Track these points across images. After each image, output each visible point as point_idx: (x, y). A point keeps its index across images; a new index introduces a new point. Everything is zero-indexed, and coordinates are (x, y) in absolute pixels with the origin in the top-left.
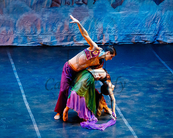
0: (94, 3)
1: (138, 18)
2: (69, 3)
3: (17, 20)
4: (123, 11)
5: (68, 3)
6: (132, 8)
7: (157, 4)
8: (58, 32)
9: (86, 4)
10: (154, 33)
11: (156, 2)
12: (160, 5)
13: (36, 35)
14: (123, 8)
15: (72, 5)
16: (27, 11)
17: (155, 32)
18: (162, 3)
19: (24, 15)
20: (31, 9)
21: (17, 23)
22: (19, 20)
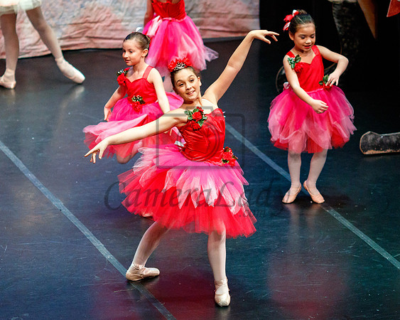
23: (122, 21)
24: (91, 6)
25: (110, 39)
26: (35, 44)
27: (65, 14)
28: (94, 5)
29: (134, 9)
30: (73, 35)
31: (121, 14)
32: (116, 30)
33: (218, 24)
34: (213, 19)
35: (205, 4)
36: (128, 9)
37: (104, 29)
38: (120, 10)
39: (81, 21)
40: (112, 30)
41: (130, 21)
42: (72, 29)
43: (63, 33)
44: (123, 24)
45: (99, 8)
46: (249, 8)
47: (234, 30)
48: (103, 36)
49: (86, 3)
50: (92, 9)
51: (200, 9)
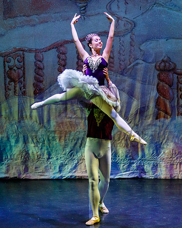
8: (166, 157)
13: (134, 161)
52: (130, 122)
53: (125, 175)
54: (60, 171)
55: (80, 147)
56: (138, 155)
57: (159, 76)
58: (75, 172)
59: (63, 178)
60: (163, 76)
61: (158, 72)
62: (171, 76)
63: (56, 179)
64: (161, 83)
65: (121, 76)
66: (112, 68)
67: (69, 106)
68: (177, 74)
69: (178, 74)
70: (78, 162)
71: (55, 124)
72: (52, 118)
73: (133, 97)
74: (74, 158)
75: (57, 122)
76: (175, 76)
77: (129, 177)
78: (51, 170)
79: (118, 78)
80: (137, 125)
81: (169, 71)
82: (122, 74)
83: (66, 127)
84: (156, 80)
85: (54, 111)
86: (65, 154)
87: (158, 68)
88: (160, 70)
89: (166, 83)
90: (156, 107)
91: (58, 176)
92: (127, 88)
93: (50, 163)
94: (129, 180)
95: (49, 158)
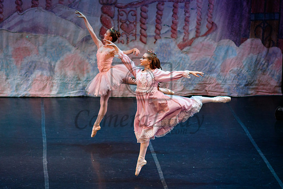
0: (155, 43)
1: (211, 63)
2: (123, 42)
3: (57, 61)
4: (193, 52)
5: (121, 42)
6: (205, 49)
7: (236, 45)
9: (145, 43)
10: (232, 82)
11: (235, 43)
12: (240, 46)
13: (81, 82)
14: (192, 50)
15: (127, 44)
16: (70, 51)
17: (234, 81)
18: (243, 44)
19: (65, 56)
20: (74, 49)
21: (57, 66)
22: (58, 62)
23: (221, 84)
24: (207, 76)
25: (215, 92)
26: (181, 91)
27: (196, 79)
28: (209, 77)
29: (226, 80)
30: (199, 89)
31: (221, 81)
32: (218, 88)
33: (263, 89)
34: (262, 87)
35: (259, 80)
36: (223, 80)
37: (213, 87)
38: (220, 79)
39: (203, 83)
40: (216, 88)
41: (224, 85)
42: (198, 86)
43: (194, 87)
44: (221, 85)
45: (211, 78)
46: (277, 83)
47: (271, 92)
48: (212, 90)
49: (205, 75)
50: (208, 78)
51: (257, 82)
52: (77, 49)
53: (73, 94)
54: (17, 90)
55: (34, 69)
56: (84, 76)
57: (102, 9)
58: (29, 91)
59: (19, 96)
60: (105, 9)
61: (102, 6)
62: (113, 9)
63: (12, 97)
64: (104, 15)
65: (70, 9)
66: (62, 2)
67: (24, 34)
68: (117, 7)
69: (119, 7)
70: (32, 83)
71: (12, 49)
72: (10, 44)
73: (80, 26)
74: (29, 78)
75: (14, 48)
76: (116, 9)
77: (76, 95)
78: (9, 89)
79: (67, 10)
80: (84, 51)
81: (111, 4)
82: (70, 7)
83: (22, 52)
84: (100, 13)
85: (12, 38)
86: (21, 75)
87: (101, 2)
88: (104, 4)
89: (109, 15)
90: (100, 36)
91: (14, 94)
92: (75, 19)
93: (8, 83)
94: (76, 98)
95: (7, 79)
